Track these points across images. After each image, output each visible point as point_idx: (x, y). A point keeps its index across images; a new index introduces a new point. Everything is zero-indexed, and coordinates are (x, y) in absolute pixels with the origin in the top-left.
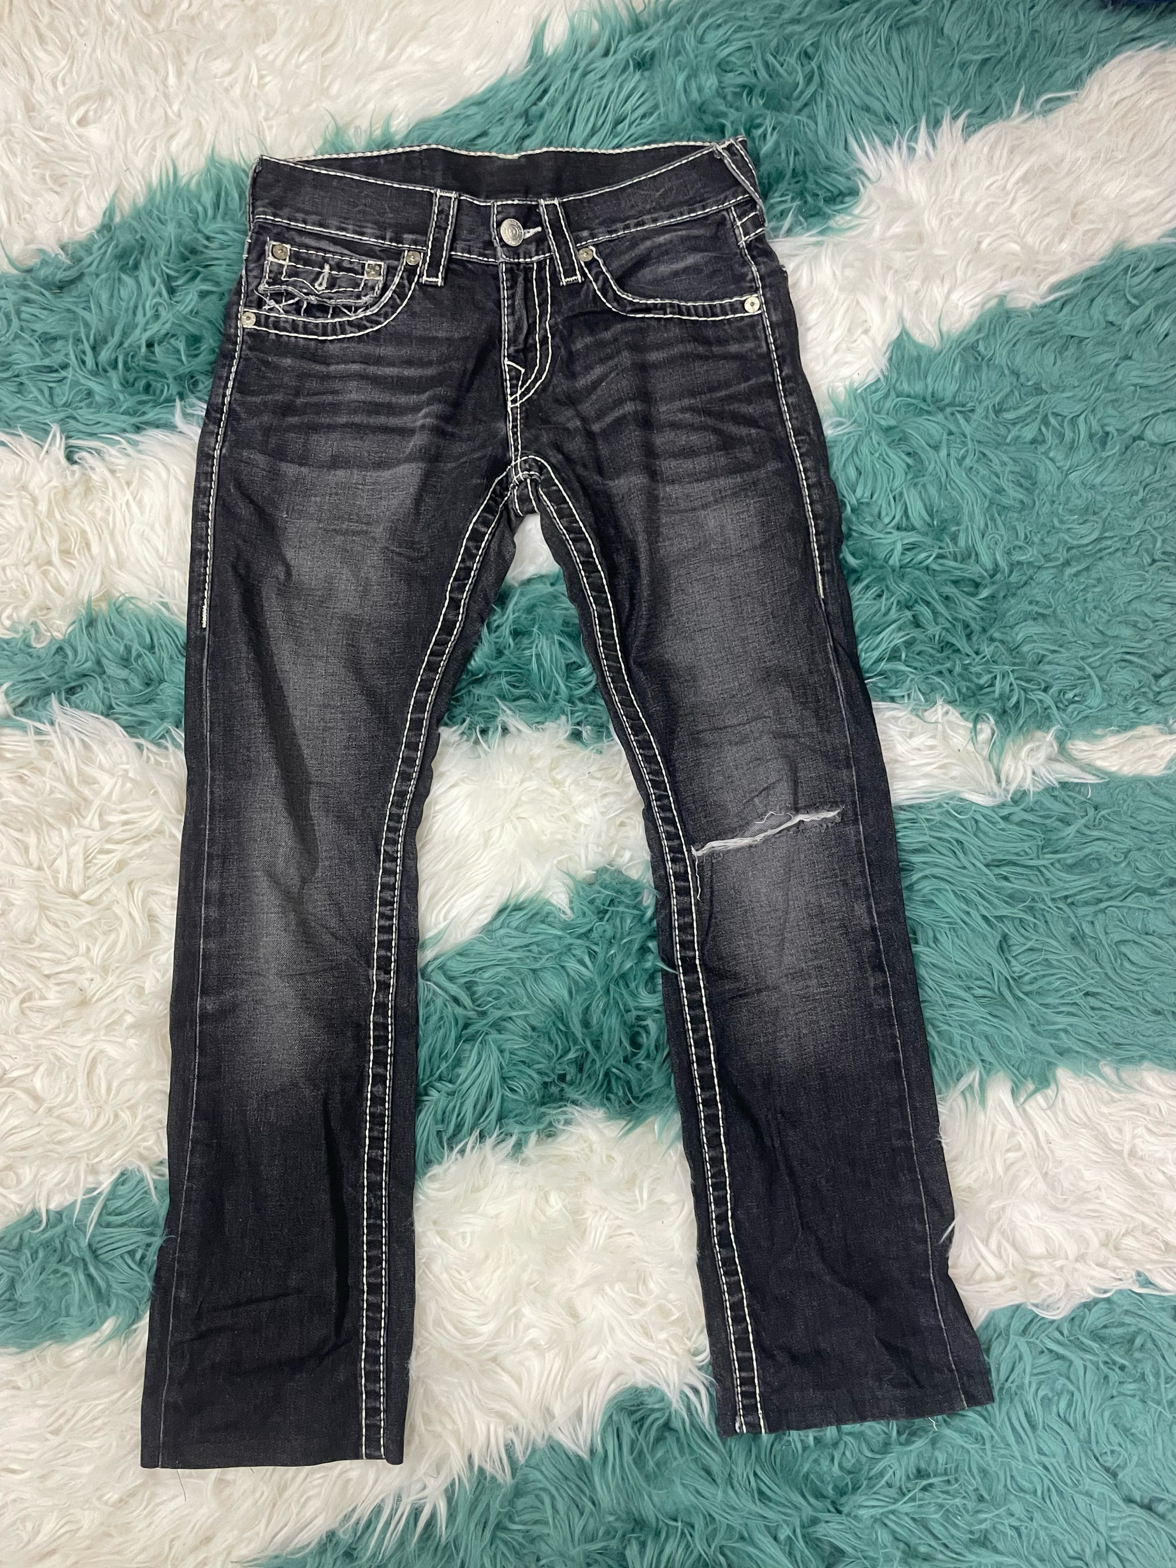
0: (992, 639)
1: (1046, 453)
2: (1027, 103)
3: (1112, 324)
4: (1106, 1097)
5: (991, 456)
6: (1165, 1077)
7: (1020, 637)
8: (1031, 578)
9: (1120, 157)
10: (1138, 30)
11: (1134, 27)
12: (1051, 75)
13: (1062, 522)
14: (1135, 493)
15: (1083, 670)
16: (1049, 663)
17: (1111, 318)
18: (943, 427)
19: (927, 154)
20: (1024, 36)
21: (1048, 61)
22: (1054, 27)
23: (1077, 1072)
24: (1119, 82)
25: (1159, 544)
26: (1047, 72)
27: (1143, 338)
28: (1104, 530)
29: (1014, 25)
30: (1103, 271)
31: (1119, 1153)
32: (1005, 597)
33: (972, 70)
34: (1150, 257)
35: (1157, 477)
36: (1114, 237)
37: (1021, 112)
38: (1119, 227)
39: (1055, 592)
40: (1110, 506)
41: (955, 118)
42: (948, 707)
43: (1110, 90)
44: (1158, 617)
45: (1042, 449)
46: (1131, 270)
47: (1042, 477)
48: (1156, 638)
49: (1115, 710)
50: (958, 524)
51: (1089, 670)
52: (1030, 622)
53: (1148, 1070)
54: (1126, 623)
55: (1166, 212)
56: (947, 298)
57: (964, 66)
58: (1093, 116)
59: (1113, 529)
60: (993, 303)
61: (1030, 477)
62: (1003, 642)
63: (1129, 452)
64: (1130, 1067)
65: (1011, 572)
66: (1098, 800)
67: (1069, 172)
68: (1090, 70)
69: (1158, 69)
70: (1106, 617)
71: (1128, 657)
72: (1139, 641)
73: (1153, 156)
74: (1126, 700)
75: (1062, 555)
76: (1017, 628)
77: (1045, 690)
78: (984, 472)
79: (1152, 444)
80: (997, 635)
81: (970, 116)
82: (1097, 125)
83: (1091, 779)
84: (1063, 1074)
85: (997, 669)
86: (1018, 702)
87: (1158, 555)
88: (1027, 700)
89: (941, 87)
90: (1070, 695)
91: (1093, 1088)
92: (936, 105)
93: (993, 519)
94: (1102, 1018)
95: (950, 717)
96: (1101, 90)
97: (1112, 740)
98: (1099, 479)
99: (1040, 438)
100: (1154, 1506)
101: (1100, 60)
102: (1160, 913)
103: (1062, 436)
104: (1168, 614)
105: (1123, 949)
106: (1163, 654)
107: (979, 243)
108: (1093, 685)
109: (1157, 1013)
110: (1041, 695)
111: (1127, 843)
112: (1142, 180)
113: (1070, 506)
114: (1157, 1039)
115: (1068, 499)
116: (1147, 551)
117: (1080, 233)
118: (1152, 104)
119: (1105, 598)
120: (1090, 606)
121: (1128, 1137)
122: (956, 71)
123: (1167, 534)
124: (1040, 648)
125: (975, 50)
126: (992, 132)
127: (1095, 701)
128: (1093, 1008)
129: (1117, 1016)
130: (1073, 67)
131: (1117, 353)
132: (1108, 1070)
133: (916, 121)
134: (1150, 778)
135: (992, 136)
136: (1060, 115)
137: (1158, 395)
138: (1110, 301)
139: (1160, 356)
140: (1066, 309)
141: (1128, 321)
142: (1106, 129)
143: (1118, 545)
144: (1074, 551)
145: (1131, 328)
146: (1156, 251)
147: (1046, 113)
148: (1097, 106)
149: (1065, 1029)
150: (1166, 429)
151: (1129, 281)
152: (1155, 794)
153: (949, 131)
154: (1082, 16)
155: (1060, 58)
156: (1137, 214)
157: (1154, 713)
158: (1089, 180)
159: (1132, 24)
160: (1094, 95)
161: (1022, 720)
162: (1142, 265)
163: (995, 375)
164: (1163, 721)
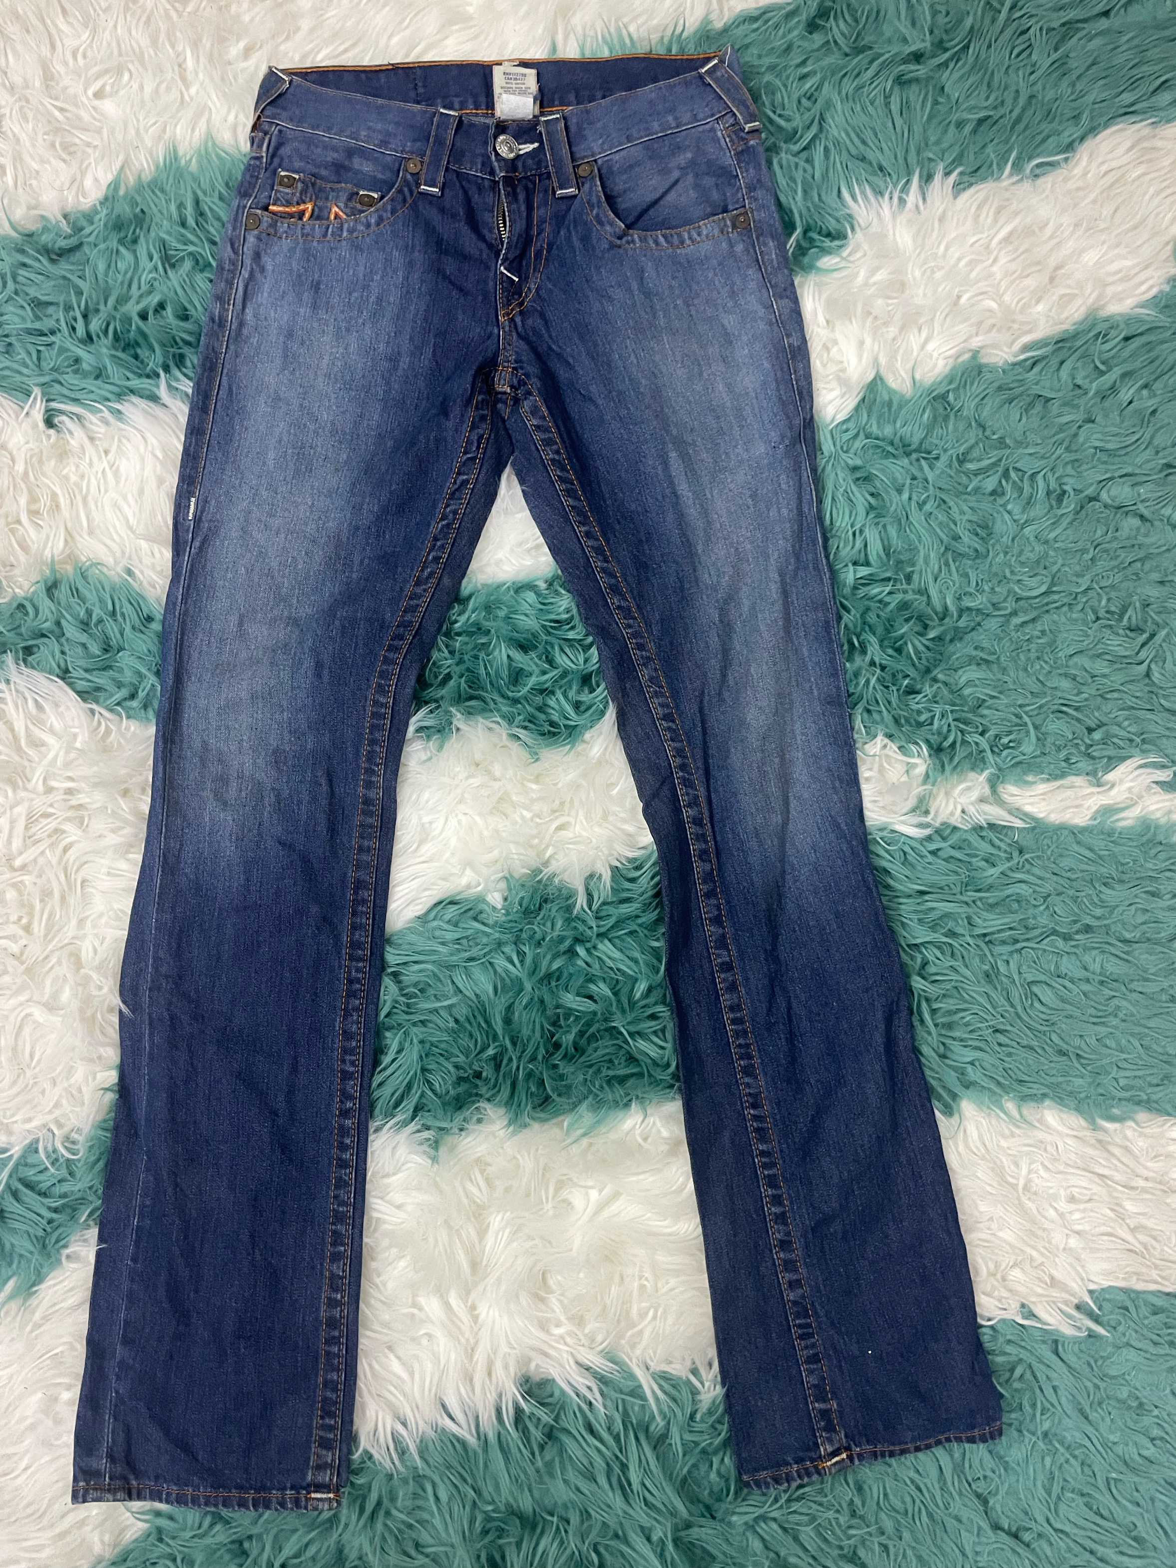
0: (935, 680)
1: (1004, 506)
2: (1018, 167)
3: (1079, 387)
4: (1007, 1132)
5: (951, 504)
6: (1065, 1116)
7: (963, 680)
8: (979, 624)
9: (1102, 226)
10: (1132, 104)
11: (1128, 102)
12: (1044, 140)
13: (1012, 572)
14: (1084, 551)
15: (1021, 718)
16: (989, 708)
17: (1079, 381)
18: (908, 471)
19: (917, 207)
20: (1022, 101)
21: (1043, 126)
22: (1050, 94)
23: (980, 1104)
24: (1108, 153)
25: (1104, 602)
26: (1040, 137)
27: (1107, 403)
28: (1052, 584)
29: (1013, 88)
30: (1076, 335)
31: (1014, 1187)
32: (951, 641)
34: (1122, 326)
35: (1108, 538)
36: (1089, 303)
37: (1011, 175)
38: (1096, 293)
39: (1001, 639)
40: (1060, 562)
41: (947, 174)
42: (886, 741)
43: (1100, 160)
44: (1096, 672)
45: (1000, 501)
46: (1104, 336)
47: (999, 527)
48: (1093, 692)
49: (1047, 759)
50: (913, 565)
51: (1026, 719)
52: (974, 667)
53: (1049, 1108)
54: (1066, 675)
55: (1142, 283)
56: (923, 347)
57: (960, 125)
58: (1080, 184)
59: (1060, 584)
60: (967, 356)
61: (985, 527)
62: (946, 684)
63: (1083, 512)
64: (1033, 1104)
65: (960, 617)
66: (1024, 843)
67: (1052, 237)
68: (1082, 139)
69: (1146, 144)
70: (1047, 667)
71: (1064, 709)
72: (1077, 695)
73: (1135, 227)
74: (1059, 749)
75: (1010, 605)
76: (960, 672)
77: (982, 734)
78: (942, 517)
79: (1106, 506)
80: (940, 676)
81: (961, 173)
82: (1081, 193)
83: (1019, 824)
84: (967, 1105)
85: (938, 710)
86: (954, 743)
87: (1102, 613)
88: (964, 742)
89: (938, 142)
90: (1005, 740)
91: (994, 1122)
92: (930, 160)
94: (1010, 1055)
95: (887, 751)
96: (1090, 162)
97: (1042, 788)
98: (1052, 535)
99: (999, 490)
100: (1021, 1534)
101: (1093, 130)
102: (1073, 958)
103: (1021, 490)
104: (1106, 671)
105: (1035, 989)
106: (1099, 709)
107: (959, 297)
108: (1028, 732)
109: (1062, 1053)
110: (978, 738)
111: (1048, 887)
112: (1121, 250)
113: (1023, 558)
114: (1061, 1079)
115: (1021, 552)
116: (1093, 609)
117: (1056, 297)
118: (1139, 177)
119: (1048, 650)
120: (1033, 655)
121: (1024, 1171)
122: (952, 128)
123: (1113, 594)
124: (981, 692)
125: (970, 109)
126: (981, 191)
127: (1029, 747)
128: (1000, 1045)
129: (1022, 1053)
130: (1066, 133)
131: (1080, 416)
132: (1010, 1106)
133: (909, 173)
134: (1076, 826)
135: (981, 196)
136: (1047, 181)
137: (1116, 460)
138: (1079, 364)
139: (1122, 422)
140: (1037, 369)
141: (1094, 385)
142: (1092, 196)
143: (1065, 600)
144: (1022, 603)
145: (1097, 392)
146: (1129, 320)
147: (1036, 176)
148: (1085, 174)
149: (972, 1063)
150: (1122, 492)
151: (1099, 347)
152: (1078, 843)
153: (941, 186)
154: (1079, 87)
155: (1054, 125)
156: (1113, 283)
157: (1084, 765)
158: (1070, 246)
159: (1127, 98)
160: (1084, 163)
161: (956, 760)
162: (1113, 333)
163: (961, 426)
164: (1093, 773)
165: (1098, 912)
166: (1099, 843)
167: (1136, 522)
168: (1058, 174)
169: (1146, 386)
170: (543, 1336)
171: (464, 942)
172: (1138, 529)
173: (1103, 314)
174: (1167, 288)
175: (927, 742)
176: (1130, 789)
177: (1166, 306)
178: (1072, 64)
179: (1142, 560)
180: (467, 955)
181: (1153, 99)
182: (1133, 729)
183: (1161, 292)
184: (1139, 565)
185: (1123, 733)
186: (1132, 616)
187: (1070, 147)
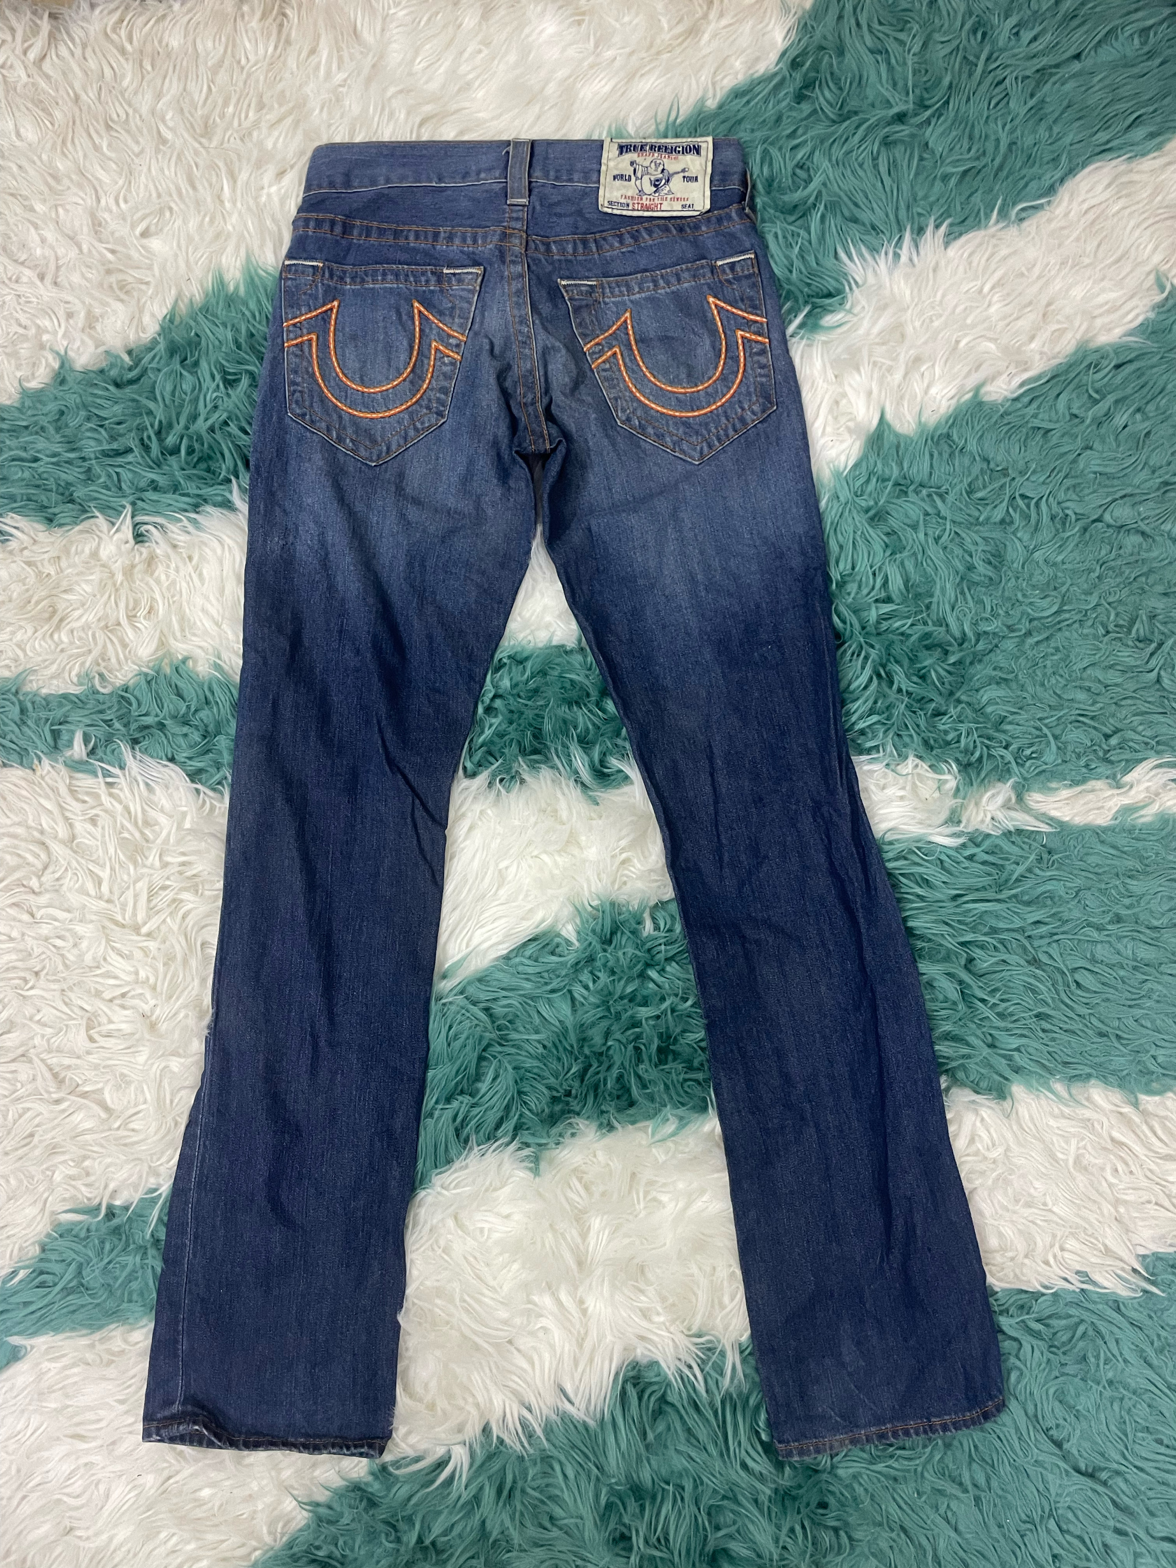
0: (959, 701)
1: (1014, 533)
2: (1003, 214)
3: (1076, 416)
4: (1056, 1111)
5: (963, 535)
6: (1109, 1093)
7: (984, 699)
8: (996, 646)
9: (1087, 261)
10: (1108, 142)
11: (1104, 139)
12: (1026, 185)
13: (1024, 595)
14: (1090, 571)
15: (1040, 730)
16: (1010, 723)
17: (1075, 411)
18: (920, 507)
19: (911, 260)
20: (1003, 149)
21: (1024, 172)
22: (1029, 141)
23: (1029, 1086)
24: (1088, 192)
25: (1112, 617)
26: (1022, 182)
27: (1103, 430)
28: (1063, 603)
29: (993, 137)
30: (1068, 369)
31: (1065, 1162)
32: (971, 663)
33: (953, 181)
34: (1112, 355)
35: (1113, 556)
36: (1078, 336)
37: (997, 222)
38: (1084, 327)
39: (1018, 658)
40: (1069, 582)
41: (937, 227)
42: (918, 761)
43: (1080, 199)
44: (1109, 682)
45: (1010, 529)
46: (1095, 366)
47: (1010, 555)
48: (1107, 701)
49: (1069, 766)
50: (932, 596)
51: (1045, 730)
52: (994, 686)
53: (1094, 1087)
54: (1081, 687)
55: (1128, 313)
56: (926, 393)
57: (945, 178)
58: (1063, 223)
59: (1070, 603)
60: (968, 395)
61: (998, 555)
62: (969, 704)
63: (1087, 535)
64: (1079, 1084)
65: (978, 641)
66: (1051, 845)
67: (1039, 277)
68: (1062, 180)
69: (1124, 179)
70: (1063, 682)
71: (1081, 719)
72: (1092, 705)
73: (1118, 261)
74: (1079, 756)
75: (1024, 626)
76: (982, 692)
77: (1006, 748)
78: (958, 550)
79: (1109, 526)
80: (963, 698)
81: (951, 225)
82: (1065, 232)
83: (1045, 828)
84: (1017, 1089)
85: (963, 727)
86: (981, 757)
87: (1111, 627)
88: (990, 756)
89: (926, 197)
90: (1028, 752)
91: (1043, 1102)
92: (919, 214)
93: (962, 593)
94: (1054, 1040)
95: (918, 770)
96: (1071, 200)
97: (1065, 793)
98: (1060, 558)
99: (1008, 520)
100: (1097, 1474)
101: (1071, 172)
102: (1108, 946)
103: (1028, 518)
104: (1120, 680)
106: (1113, 716)
107: (957, 342)
108: (1049, 743)
109: (1102, 1035)
110: (1003, 752)
111: (1079, 882)
112: (1106, 284)
113: (1034, 581)
114: (1103, 1059)
115: (1031, 575)
116: (1102, 624)
117: (1048, 334)
118: (1118, 212)
119: (1062, 664)
120: (1049, 671)
121: (1073, 1148)
122: (938, 184)
123: (1121, 609)
124: (1001, 710)
125: (955, 163)
126: (971, 240)
127: (1051, 756)
128: (1044, 1031)
129: (1066, 1037)
130: (1048, 176)
131: (1080, 443)
132: (1059, 1087)
133: (901, 230)
134: (1099, 827)
135: (971, 244)
136: (1030, 225)
137: (1116, 482)
138: (1074, 395)
139: (1118, 446)
140: (1034, 405)
141: (1090, 413)
142: (1075, 235)
143: (1076, 618)
144: (1035, 623)
145: (1093, 420)
146: (1118, 349)
147: (1022, 220)
148: (1067, 214)
149: (1018, 1049)
150: (1122, 513)
151: (1092, 377)
152: (1102, 842)
153: (932, 239)
154: (1056, 130)
155: (1035, 169)
156: (1101, 315)
157: (1103, 769)
158: (1057, 285)
159: (1103, 136)
160: (1065, 204)
161: (983, 775)
162: (1105, 363)
163: (967, 461)
164: (1114, 776)
165: (1127, 901)
166: (1122, 841)
167: (1138, 539)
168: (1041, 217)
169: (1138, 410)
170: (645, 1324)
171: (546, 975)
172: (1140, 545)
173: (1093, 345)
174: (1152, 315)
175: (957, 760)
176: (1147, 789)
177: (1153, 333)
178: (1048, 109)
179: (1147, 575)
180: (549, 988)
181: (1127, 136)
182: (1148, 733)
183: (1147, 319)
184: (1143, 579)
185: (1137, 737)
186: (1140, 629)
187: (1051, 190)
